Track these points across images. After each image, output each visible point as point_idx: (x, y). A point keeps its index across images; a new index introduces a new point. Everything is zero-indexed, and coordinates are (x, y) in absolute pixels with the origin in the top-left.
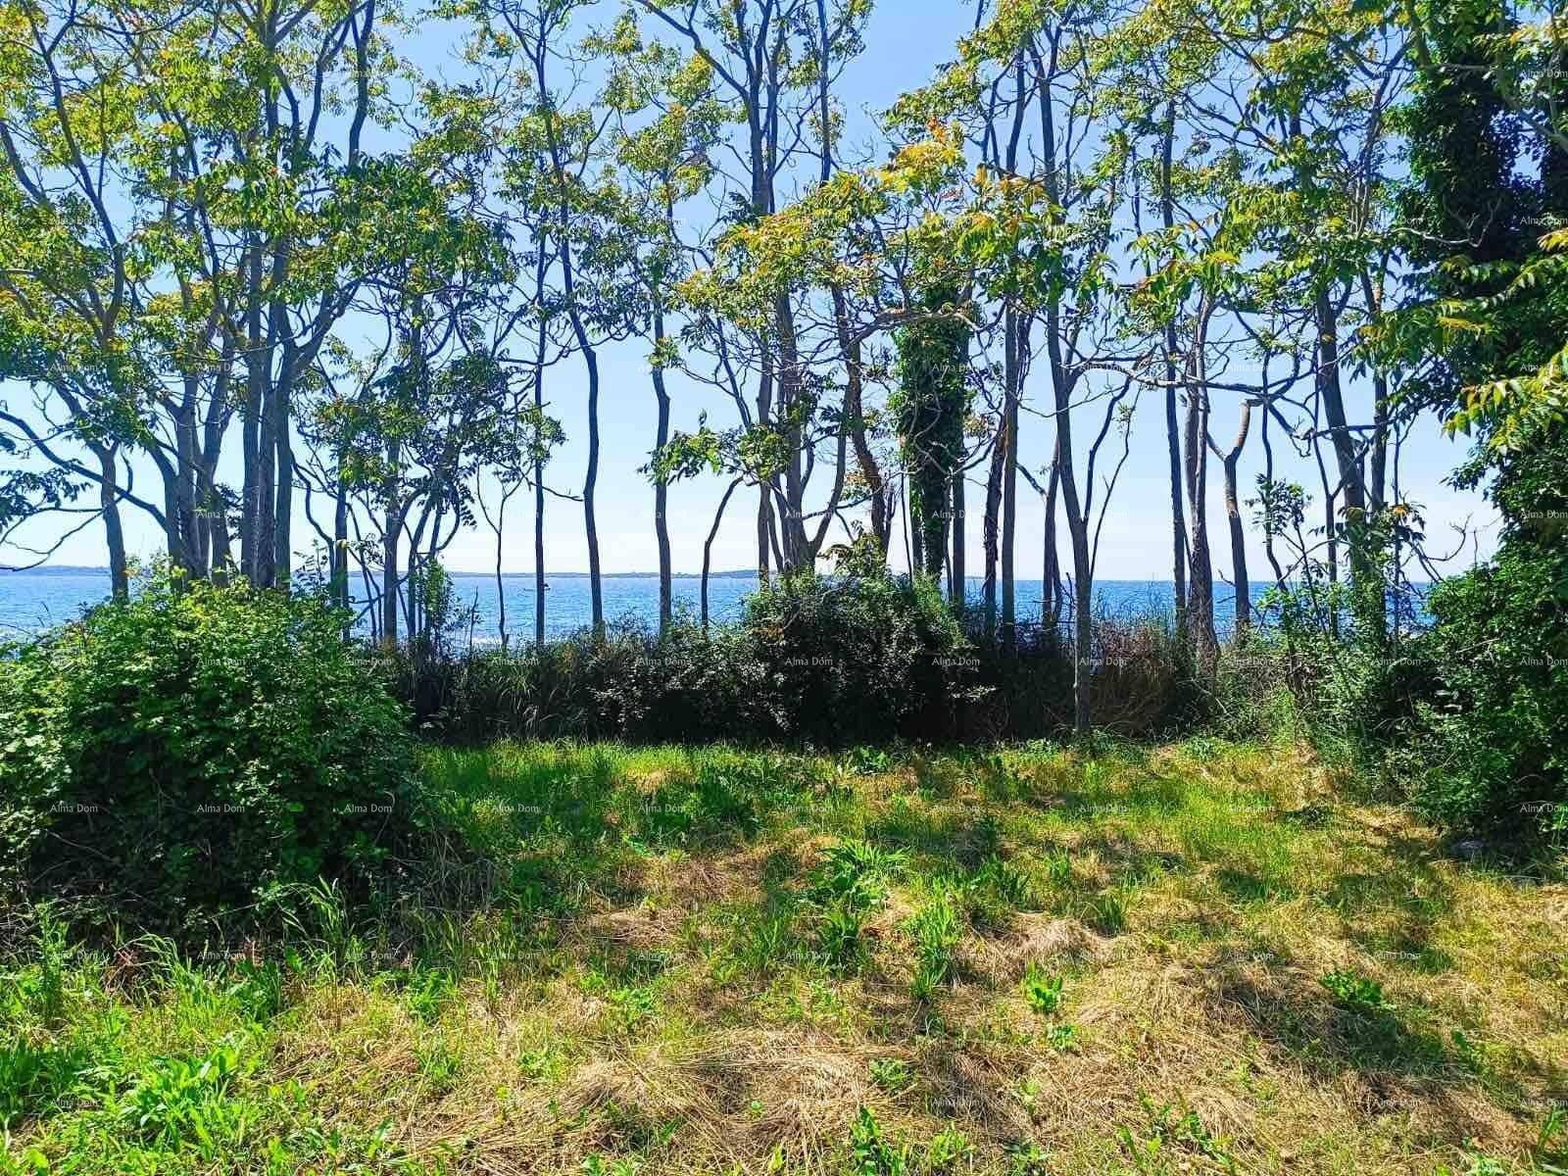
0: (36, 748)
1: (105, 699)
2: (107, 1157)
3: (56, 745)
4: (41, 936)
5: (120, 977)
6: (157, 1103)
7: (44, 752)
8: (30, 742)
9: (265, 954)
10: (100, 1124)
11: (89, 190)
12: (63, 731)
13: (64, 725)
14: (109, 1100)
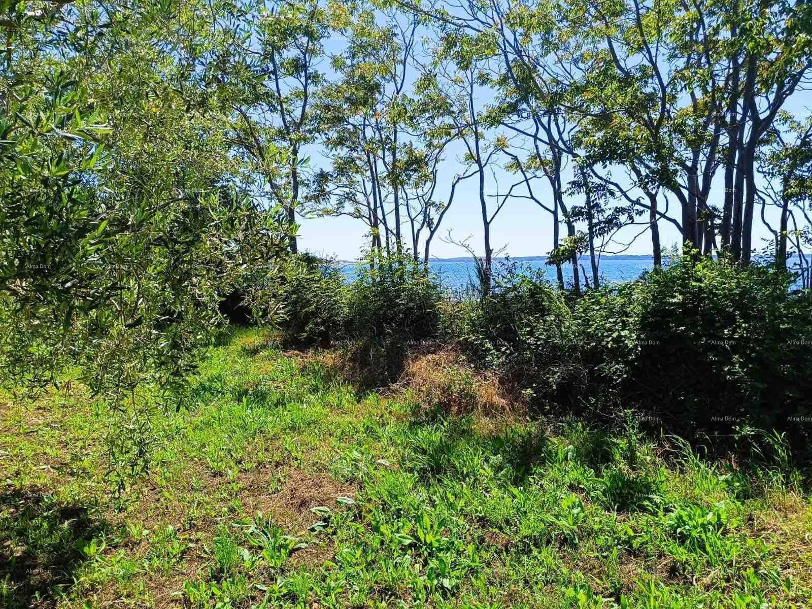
0: (625, 336)
1: (657, 316)
2: (661, 542)
3: (634, 336)
4: (628, 425)
5: (663, 454)
6: (685, 525)
7: (629, 338)
8: (623, 333)
9: (739, 464)
10: (657, 524)
11: (651, 61)
12: (637, 330)
13: (638, 327)
14: (661, 513)
